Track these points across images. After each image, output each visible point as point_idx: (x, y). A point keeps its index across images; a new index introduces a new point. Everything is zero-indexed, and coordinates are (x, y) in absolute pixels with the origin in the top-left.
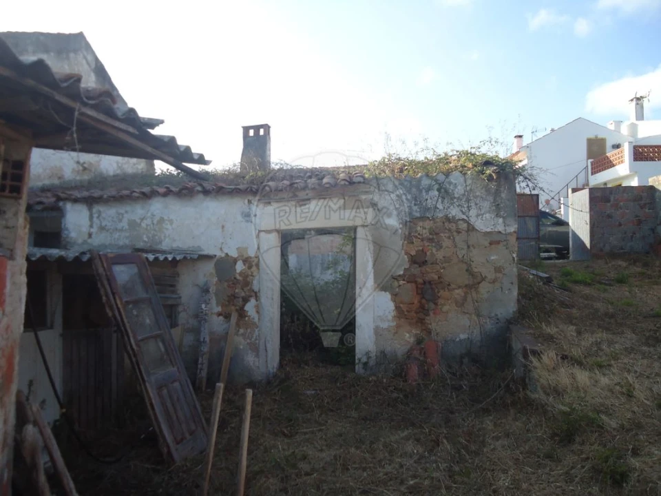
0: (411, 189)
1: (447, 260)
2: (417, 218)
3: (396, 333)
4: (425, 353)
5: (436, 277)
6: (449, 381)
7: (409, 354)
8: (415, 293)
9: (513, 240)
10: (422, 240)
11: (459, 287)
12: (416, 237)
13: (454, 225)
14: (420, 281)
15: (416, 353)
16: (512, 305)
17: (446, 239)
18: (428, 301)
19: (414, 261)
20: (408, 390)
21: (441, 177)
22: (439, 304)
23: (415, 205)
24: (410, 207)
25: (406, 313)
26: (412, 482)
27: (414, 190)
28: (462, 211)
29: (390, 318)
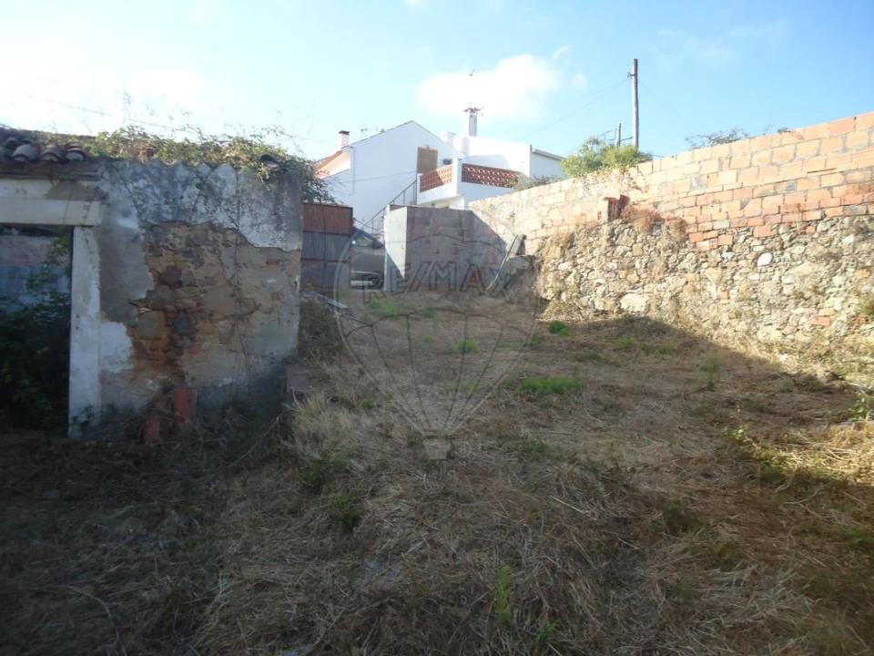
0: (159, 179)
1: (210, 281)
2: (168, 222)
3: (132, 380)
4: (173, 405)
5: (194, 304)
6: (201, 439)
7: (151, 408)
8: (164, 324)
9: (297, 259)
10: (175, 253)
11: (226, 317)
12: (167, 248)
13: (221, 235)
14: (170, 307)
15: (160, 406)
16: (291, 339)
17: (209, 255)
18: (182, 335)
19: (161, 280)
20: (140, 454)
21: (205, 169)
22: (197, 338)
23: (166, 203)
24: (158, 206)
25: (149, 352)
26: (112, 570)
27: (165, 182)
28: (231, 218)
29: (124, 358)
